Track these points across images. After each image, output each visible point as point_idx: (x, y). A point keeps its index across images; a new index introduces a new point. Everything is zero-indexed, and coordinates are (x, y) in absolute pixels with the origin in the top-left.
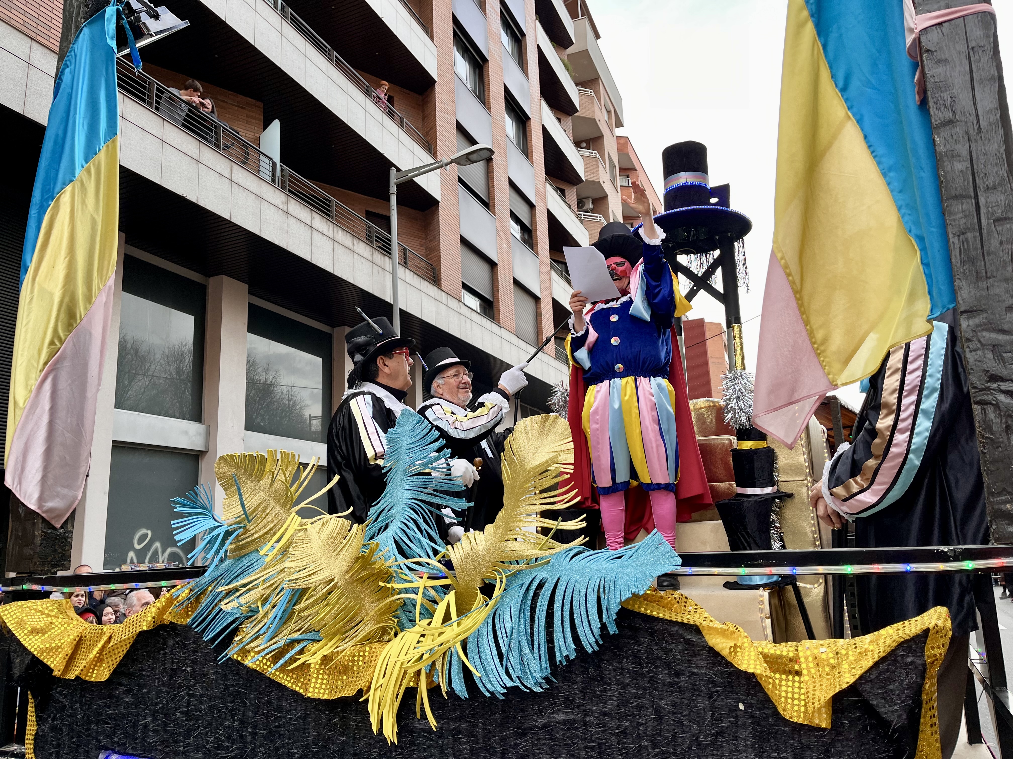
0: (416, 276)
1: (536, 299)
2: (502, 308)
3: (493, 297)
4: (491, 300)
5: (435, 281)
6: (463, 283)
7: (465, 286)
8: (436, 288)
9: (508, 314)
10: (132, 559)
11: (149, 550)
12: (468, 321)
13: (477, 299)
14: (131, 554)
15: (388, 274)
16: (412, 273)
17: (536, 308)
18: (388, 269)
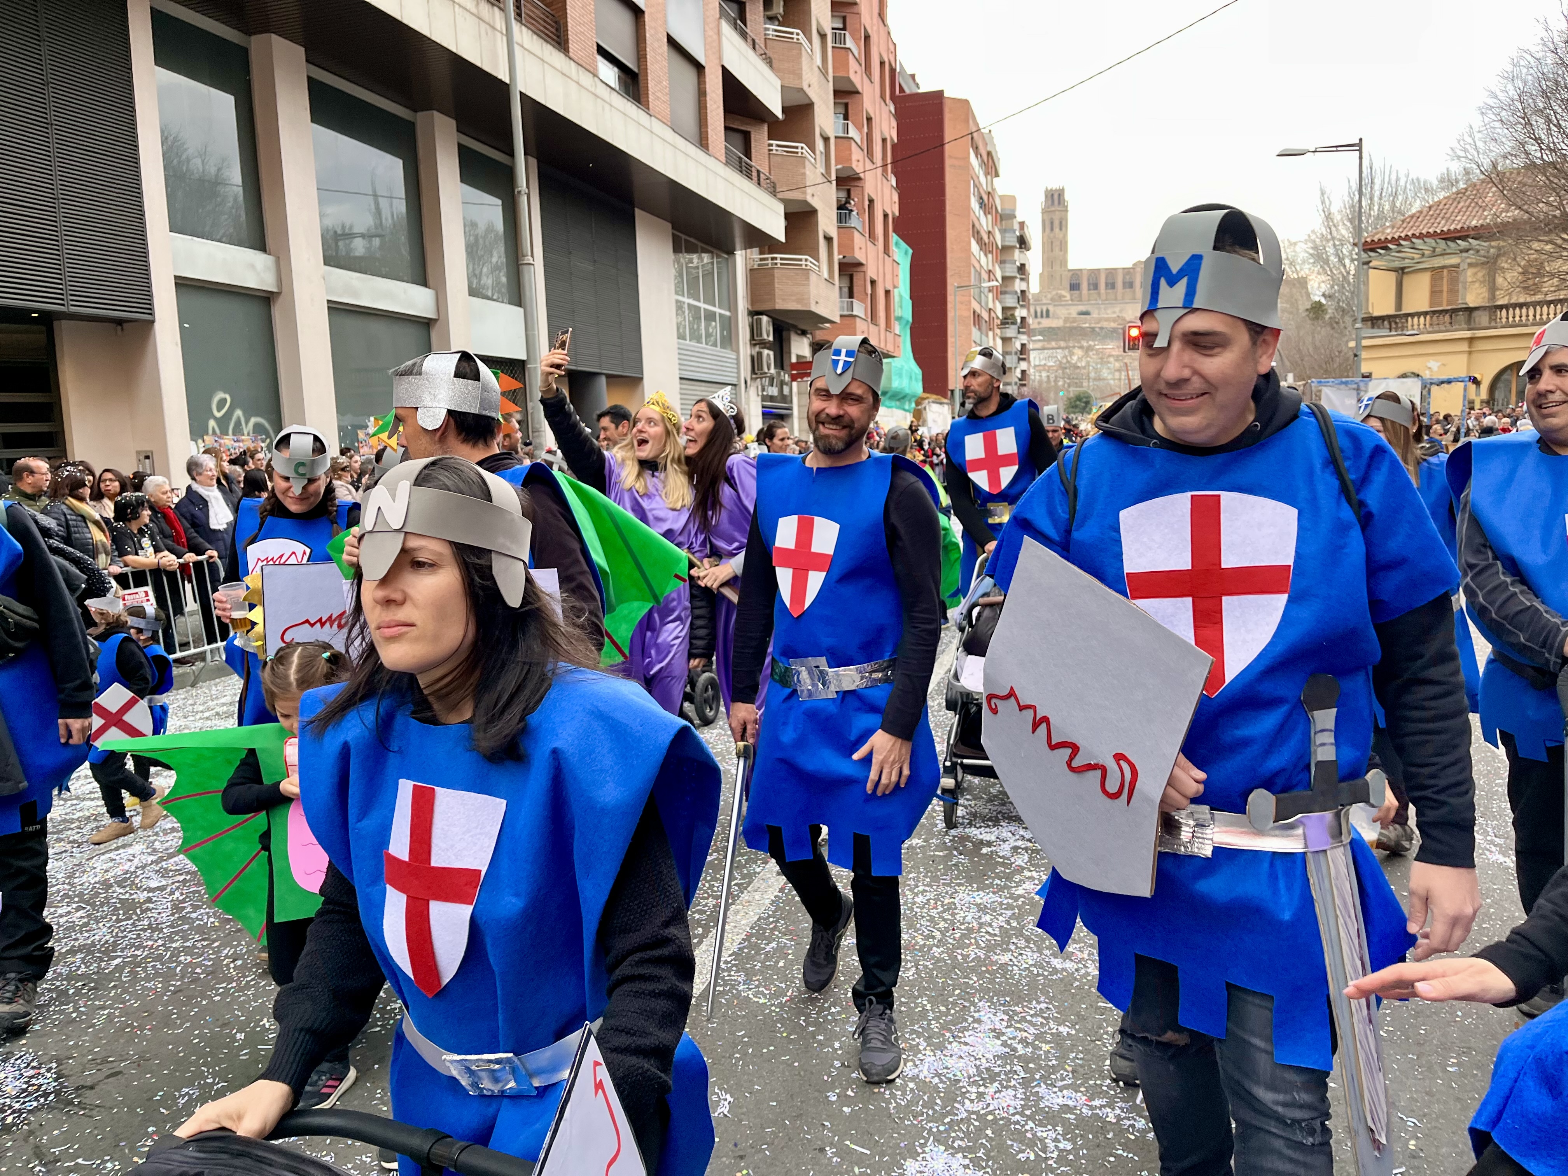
0: (535, 37)
1: (699, 68)
2: (651, 84)
3: (639, 67)
4: (636, 70)
5: (559, 44)
6: (599, 46)
7: (602, 51)
8: (562, 56)
9: (659, 94)
10: (213, 429)
11: (231, 419)
12: (607, 107)
13: (616, 69)
14: (212, 423)
15: (499, 35)
16: (530, 32)
17: (699, 83)
18: (498, 27)
